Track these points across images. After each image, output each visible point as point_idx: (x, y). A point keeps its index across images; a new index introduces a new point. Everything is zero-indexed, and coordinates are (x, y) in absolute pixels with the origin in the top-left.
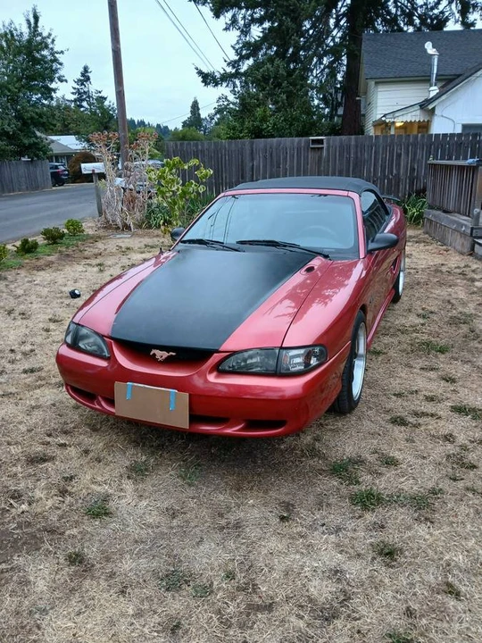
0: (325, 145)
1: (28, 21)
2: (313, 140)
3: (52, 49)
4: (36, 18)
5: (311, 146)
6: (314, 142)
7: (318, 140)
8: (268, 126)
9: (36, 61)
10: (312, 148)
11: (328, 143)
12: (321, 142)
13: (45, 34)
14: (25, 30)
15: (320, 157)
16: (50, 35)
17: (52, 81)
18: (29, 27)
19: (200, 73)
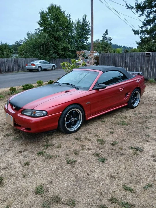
0: (151, 55)
1: (83, 18)
2: (146, 53)
3: (89, 26)
4: (85, 17)
5: (146, 55)
6: (147, 54)
7: (148, 53)
8: (154, 48)
9: (84, 30)
10: (146, 56)
11: (152, 54)
12: (149, 54)
13: (87, 22)
14: (82, 21)
15: (149, 59)
16: (88, 22)
17: (88, 35)
18: (83, 20)
19: (134, 31)
